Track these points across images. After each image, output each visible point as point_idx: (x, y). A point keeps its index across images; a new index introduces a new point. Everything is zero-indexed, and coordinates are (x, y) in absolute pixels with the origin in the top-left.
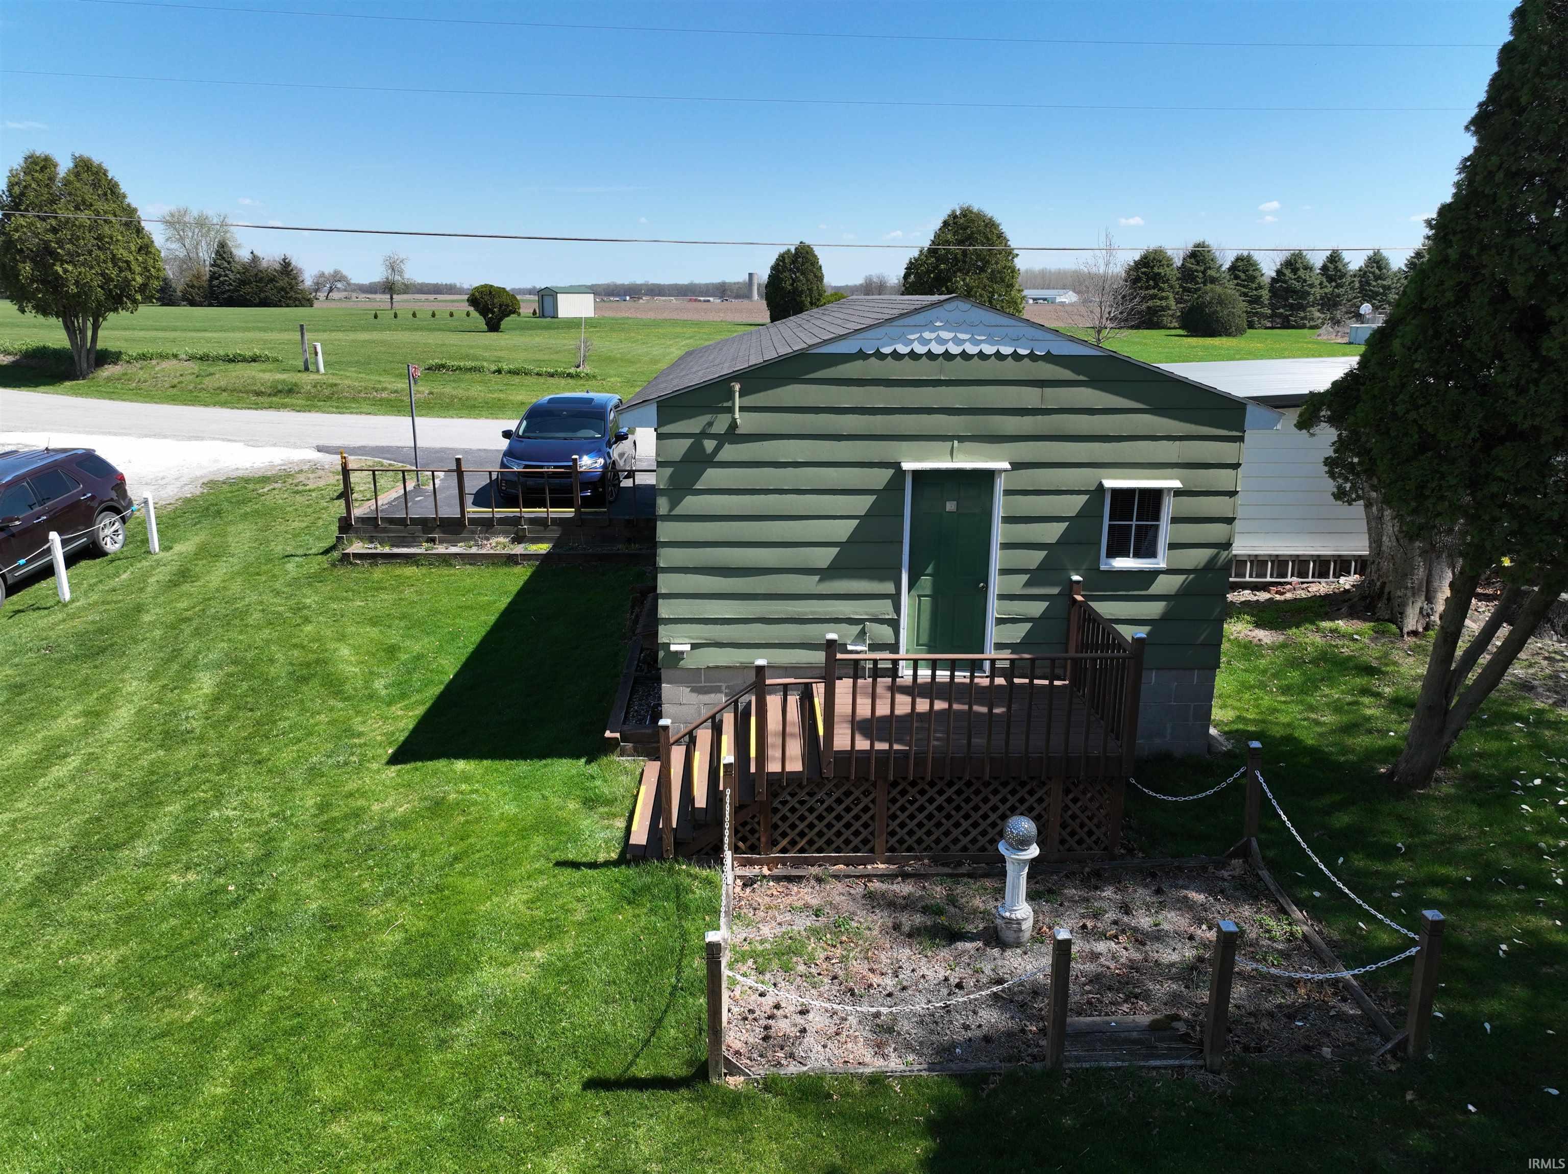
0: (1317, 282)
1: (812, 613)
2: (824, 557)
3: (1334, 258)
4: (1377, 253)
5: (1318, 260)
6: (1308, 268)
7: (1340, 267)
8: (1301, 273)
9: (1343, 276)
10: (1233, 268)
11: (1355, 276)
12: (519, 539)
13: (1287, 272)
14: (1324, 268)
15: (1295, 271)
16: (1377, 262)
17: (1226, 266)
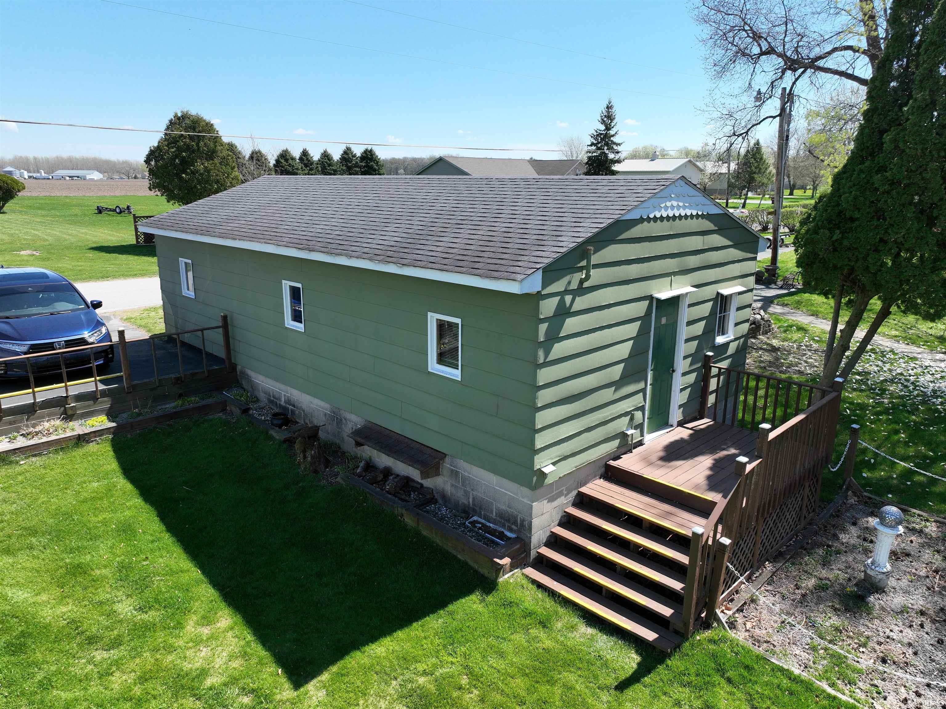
0: (300, 167)
1: (611, 415)
2: (617, 371)
3: (305, 153)
4: (325, 152)
5: (297, 154)
6: (293, 159)
7: (310, 159)
8: (290, 161)
9: (312, 164)
10: (251, 158)
11: (317, 164)
12: (68, 416)
13: (283, 161)
14: (301, 159)
15: (286, 160)
16: (326, 156)
17: (247, 157)
